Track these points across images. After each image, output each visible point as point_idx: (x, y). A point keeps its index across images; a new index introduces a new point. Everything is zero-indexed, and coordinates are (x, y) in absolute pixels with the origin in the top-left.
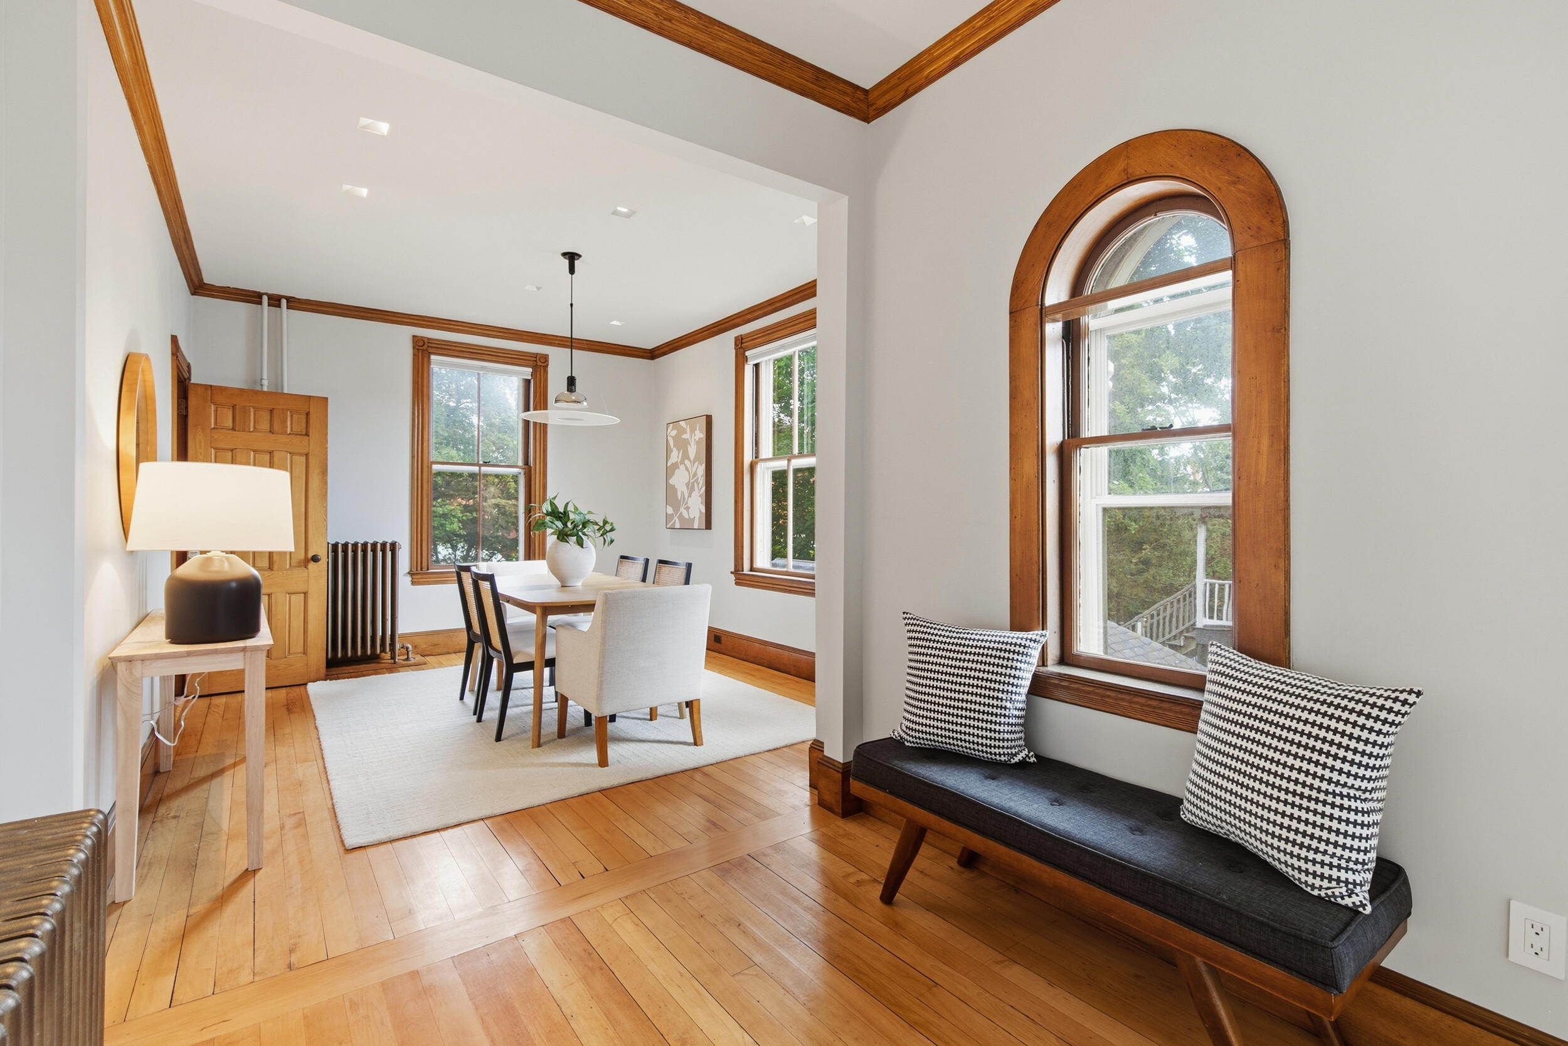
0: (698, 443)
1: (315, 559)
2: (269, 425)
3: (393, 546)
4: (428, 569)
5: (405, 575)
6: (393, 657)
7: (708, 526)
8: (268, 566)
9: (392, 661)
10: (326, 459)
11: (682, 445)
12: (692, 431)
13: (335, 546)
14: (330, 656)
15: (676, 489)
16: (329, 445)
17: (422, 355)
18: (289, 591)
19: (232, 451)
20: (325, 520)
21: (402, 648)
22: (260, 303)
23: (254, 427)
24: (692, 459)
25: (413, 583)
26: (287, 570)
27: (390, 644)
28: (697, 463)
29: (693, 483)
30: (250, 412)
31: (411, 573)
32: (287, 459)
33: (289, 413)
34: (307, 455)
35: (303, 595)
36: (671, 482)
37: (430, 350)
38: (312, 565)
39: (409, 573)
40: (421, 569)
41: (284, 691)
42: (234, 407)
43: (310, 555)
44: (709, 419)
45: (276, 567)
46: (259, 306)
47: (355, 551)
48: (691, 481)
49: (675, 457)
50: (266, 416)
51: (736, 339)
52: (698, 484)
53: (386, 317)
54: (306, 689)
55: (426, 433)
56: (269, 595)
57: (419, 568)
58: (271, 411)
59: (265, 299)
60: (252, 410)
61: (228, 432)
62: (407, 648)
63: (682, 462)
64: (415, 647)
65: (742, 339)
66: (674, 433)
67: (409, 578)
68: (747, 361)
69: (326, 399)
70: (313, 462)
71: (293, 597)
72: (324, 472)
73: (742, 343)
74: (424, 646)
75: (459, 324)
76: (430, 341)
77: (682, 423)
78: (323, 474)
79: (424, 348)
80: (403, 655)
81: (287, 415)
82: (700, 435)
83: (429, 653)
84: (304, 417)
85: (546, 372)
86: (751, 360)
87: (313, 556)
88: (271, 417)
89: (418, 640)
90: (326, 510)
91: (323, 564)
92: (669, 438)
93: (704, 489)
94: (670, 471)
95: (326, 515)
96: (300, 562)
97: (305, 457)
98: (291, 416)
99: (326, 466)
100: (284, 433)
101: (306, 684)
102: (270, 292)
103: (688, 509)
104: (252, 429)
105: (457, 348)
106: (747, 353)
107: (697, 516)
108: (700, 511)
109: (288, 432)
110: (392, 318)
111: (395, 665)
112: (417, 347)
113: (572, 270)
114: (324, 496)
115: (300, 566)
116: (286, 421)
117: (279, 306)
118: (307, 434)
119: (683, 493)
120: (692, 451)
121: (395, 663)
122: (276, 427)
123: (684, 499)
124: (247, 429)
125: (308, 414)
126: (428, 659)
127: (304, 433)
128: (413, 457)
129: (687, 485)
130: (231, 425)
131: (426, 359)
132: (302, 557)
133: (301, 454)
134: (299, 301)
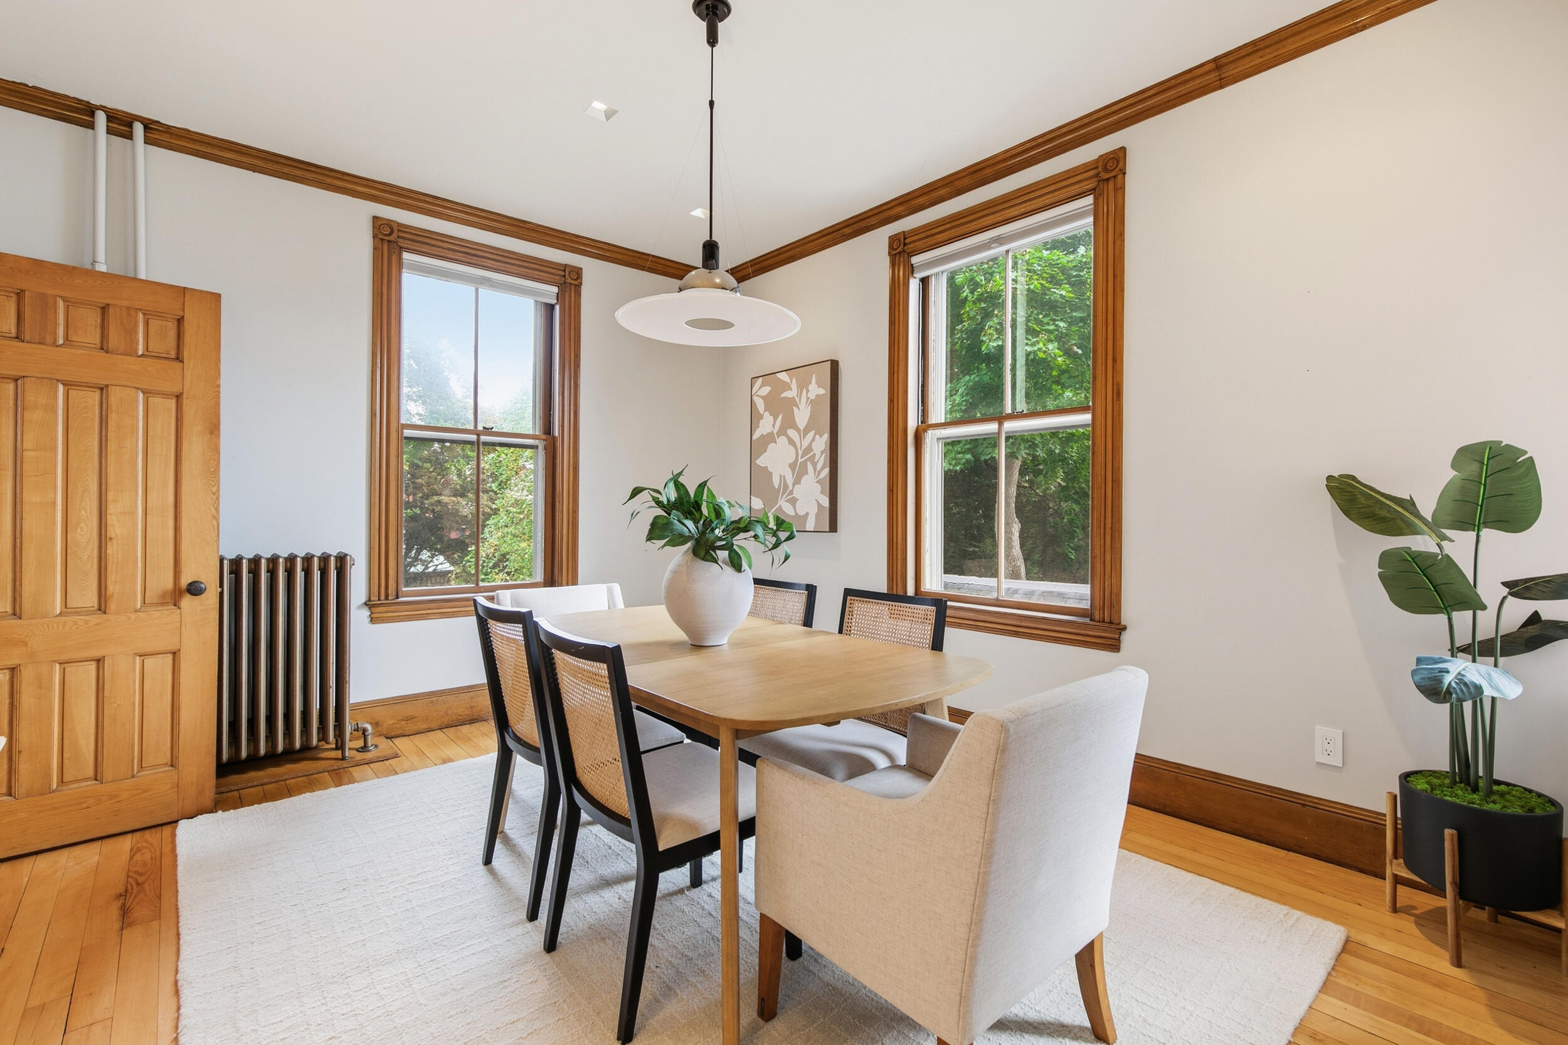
0: (814, 403)
1: (195, 589)
2: (98, 336)
3: (342, 559)
4: (397, 598)
5: (359, 607)
6: (340, 746)
7: (833, 527)
8: (96, 605)
9: (339, 754)
10: (217, 405)
11: (781, 407)
12: (803, 385)
13: (236, 563)
14: (225, 757)
15: (771, 473)
16: (224, 382)
17: (389, 249)
18: (142, 651)
19: (16, 380)
20: (216, 518)
21: (357, 730)
22: (91, 126)
23: (66, 337)
24: (802, 428)
25: (373, 620)
26: (136, 611)
27: (335, 726)
28: (812, 433)
29: (804, 464)
30: (55, 308)
31: (369, 604)
32: (137, 401)
33: (141, 316)
34: (178, 397)
35: (170, 657)
36: (761, 462)
37: (401, 242)
38: (187, 601)
39: (365, 603)
40: (387, 597)
41: (126, 843)
42: (20, 294)
43: (185, 581)
44: (835, 365)
45: (112, 606)
46: (90, 131)
47: (272, 573)
48: (800, 460)
49: (767, 425)
50: (92, 318)
51: (893, 239)
52: (814, 465)
53: (329, 180)
54: (174, 835)
55: (394, 378)
56: (98, 661)
57: (383, 597)
58: (104, 309)
59: (101, 118)
60: (61, 304)
61: (8, 342)
62: (364, 730)
63: (782, 432)
64: (376, 725)
65: (905, 239)
66: (766, 390)
67: (366, 613)
68: (912, 273)
69: (217, 297)
70: (191, 409)
71: (149, 662)
72: (214, 429)
73: (905, 245)
74: (391, 722)
75: (449, 205)
76: (403, 228)
77: (783, 376)
78: (212, 433)
79: (392, 238)
80: (357, 739)
81: (136, 323)
82: (818, 390)
83: (399, 732)
84: (172, 327)
85: (578, 294)
86: (919, 272)
87: (190, 584)
88: (103, 321)
89: (380, 713)
90: (218, 498)
91: (210, 598)
92: (755, 398)
93: (827, 470)
94: (757, 448)
95: (217, 509)
96: (164, 595)
97: (174, 401)
98: (147, 324)
99: (217, 415)
100: (131, 352)
101: (177, 821)
102: (109, 104)
103: (793, 501)
104: (61, 342)
105: (446, 245)
106: (915, 260)
107: (813, 511)
108: (819, 505)
109: (140, 354)
110: (339, 183)
111: (344, 764)
112: (381, 236)
113: (712, 40)
114: (213, 471)
115: (162, 604)
116: (136, 332)
117: (129, 136)
118: (179, 359)
119: (783, 479)
120: (802, 415)
121: (343, 758)
122: (115, 338)
123: (786, 486)
124: (49, 339)
125: (180, 321)
126: (401, 744)
127: (174, 357)
128: (373, 414)
129: (792, 466)
130: (14, 331)
131: (394, 257)
132: (170, 585)
133: (166, 395)
134: (168, 130)
